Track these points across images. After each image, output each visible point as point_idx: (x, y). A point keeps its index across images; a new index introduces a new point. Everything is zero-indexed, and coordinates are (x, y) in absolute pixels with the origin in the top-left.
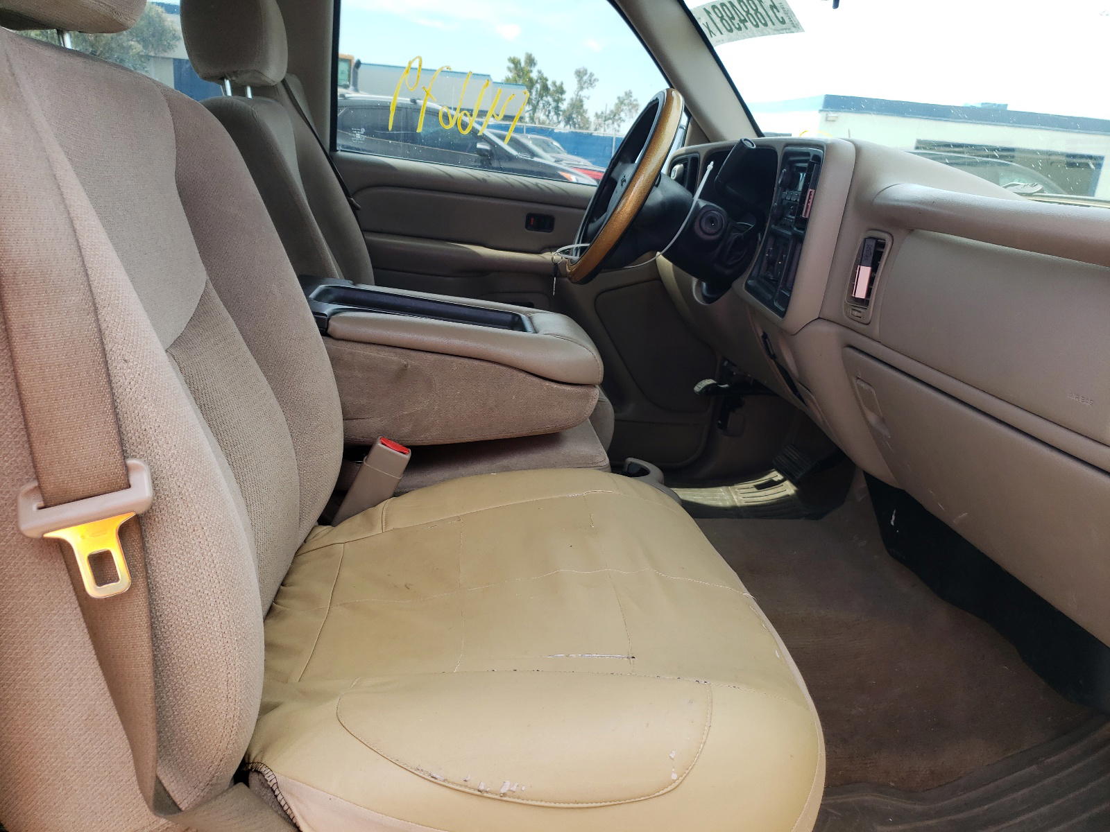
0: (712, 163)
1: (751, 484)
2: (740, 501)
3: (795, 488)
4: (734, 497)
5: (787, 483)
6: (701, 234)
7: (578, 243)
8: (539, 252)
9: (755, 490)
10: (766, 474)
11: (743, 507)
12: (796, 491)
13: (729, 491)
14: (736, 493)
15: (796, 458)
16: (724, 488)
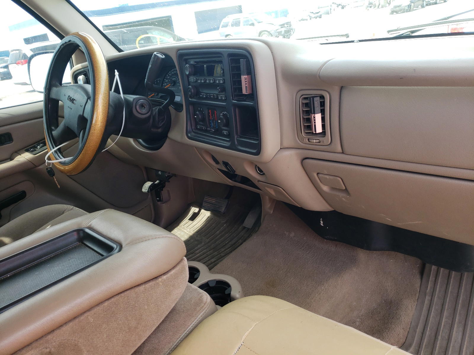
0: (116, 71)
1: (186, 220)
2: (190, 232)
3: (209, 212)
4: (186, 231)
5: (203, 211)
6: (140, 116)
7: (54, 148)
8: (11, 159)
9: (191, 222)
10: (189, 211)
11: (194, 235)
12: (211, 213)
13: (180, 230)
14: (184, 228)
15: (214, 202)
16: (176, 229)
